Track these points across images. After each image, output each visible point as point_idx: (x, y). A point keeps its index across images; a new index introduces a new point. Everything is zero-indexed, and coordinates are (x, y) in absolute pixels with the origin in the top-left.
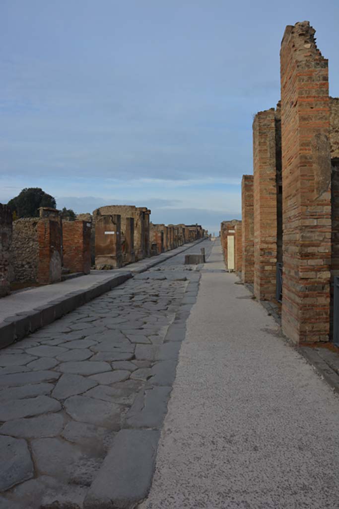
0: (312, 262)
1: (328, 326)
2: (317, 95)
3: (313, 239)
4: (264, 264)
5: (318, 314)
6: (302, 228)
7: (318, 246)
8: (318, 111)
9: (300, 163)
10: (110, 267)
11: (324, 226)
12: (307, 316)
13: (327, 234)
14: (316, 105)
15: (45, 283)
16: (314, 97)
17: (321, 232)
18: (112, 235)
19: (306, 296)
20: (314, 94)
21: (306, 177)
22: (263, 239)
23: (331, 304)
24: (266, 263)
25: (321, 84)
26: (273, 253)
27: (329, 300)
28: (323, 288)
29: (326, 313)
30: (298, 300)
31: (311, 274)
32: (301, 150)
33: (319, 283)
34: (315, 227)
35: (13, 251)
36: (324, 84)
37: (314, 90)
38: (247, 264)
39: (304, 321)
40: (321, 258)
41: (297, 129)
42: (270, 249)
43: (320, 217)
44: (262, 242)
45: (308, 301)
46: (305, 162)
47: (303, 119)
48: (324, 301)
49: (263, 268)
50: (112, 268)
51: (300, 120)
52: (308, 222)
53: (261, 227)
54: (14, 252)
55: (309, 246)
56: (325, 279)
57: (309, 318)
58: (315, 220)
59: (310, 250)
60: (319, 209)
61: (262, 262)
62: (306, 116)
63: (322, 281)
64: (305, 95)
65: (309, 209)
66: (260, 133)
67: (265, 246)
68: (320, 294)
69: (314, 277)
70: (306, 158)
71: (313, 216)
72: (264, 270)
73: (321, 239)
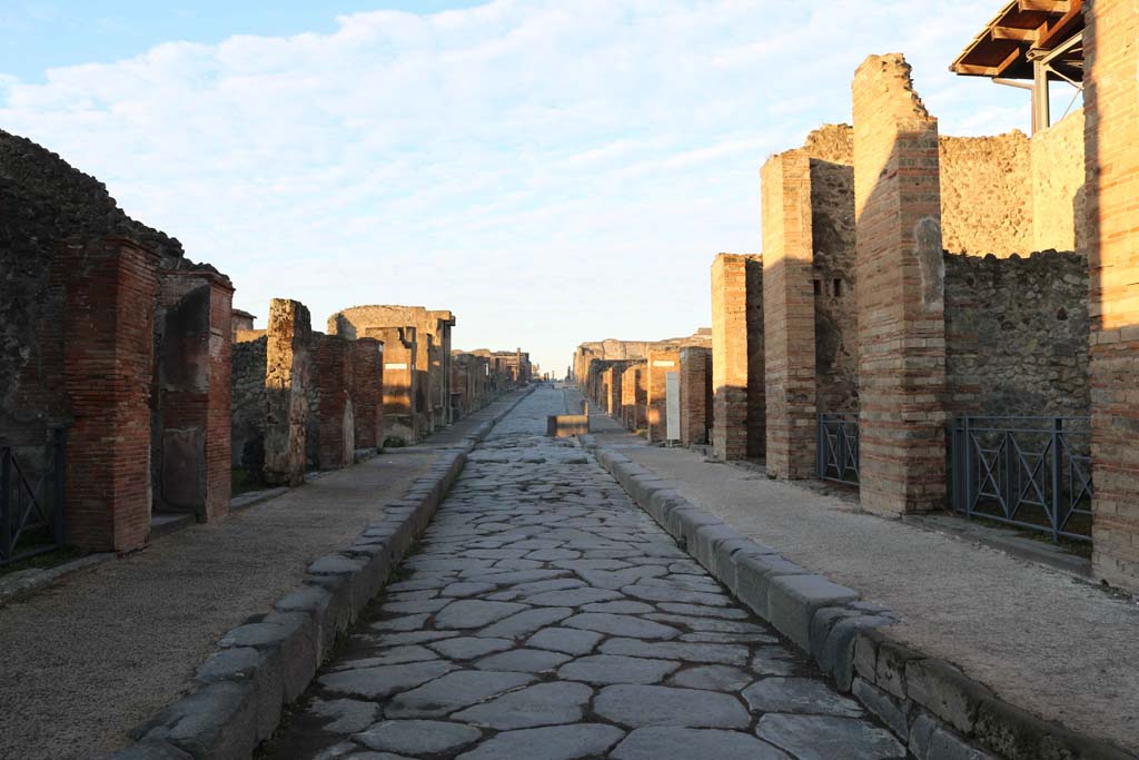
0: (920, 399)
1: (944, 489)
2: (923, 167)
3: (921, 366)
4: (794, 416)
5: (931, 471)
6: (907, 352)
7: (928, 375)
8: (925, 188)
9: (904, 260)
10: (398, 441)
11: (936, 348)
12: (917, 474)
13: (940, 359)
14: (923, 180)
15: (334, 466)
16: (920, 169)
17: (931, 356)
18: (402, 370)
19: (913, 446)
20: (920, 165)
21: (911, 281)
22: (793, 373)
23: (948, 457)
24: (798, 413)
25: (929, 152)
26: (810, 396)
27: (944, 451)
28: (936, 433)
29: (941, 469)
30: (900, 452)
31: (920, 416)
32: (903, 242)
33: (930, 427)
34: (924, 349)
35: (257, 400)
36: (932, 152)
37: (919, 160)
38: (730, 423)
39: (912, 480)
40: (932, 393)
41: (897, 213)
42: (806, 389)
43: (928, 335)
44: (790, 377)
45: (917, 453)
46: (909, 260)
47: (905, 199)
48: (938, 452)
49: (793, 422)
50: (402, 444)
51: (901, 201)
52: (914, 343)
53: (788, 351)
54: (259, 403)
55: (915, 376)
56: (939, 422)
57: (919, 477)
58: (924, 341)
59: (918, 381)
60: (928, 325)
61: (791, 413)
62: (910, 195)
63: (935, 424)
64: (908, 166)
65: (916, 324)
66: (785, 188)
67: (796, 384)
68: (933, 443)
69: (924, 418)
70: (910, 254)
71: (922, 334)
72: (795, 427)
73: (932, 365)
